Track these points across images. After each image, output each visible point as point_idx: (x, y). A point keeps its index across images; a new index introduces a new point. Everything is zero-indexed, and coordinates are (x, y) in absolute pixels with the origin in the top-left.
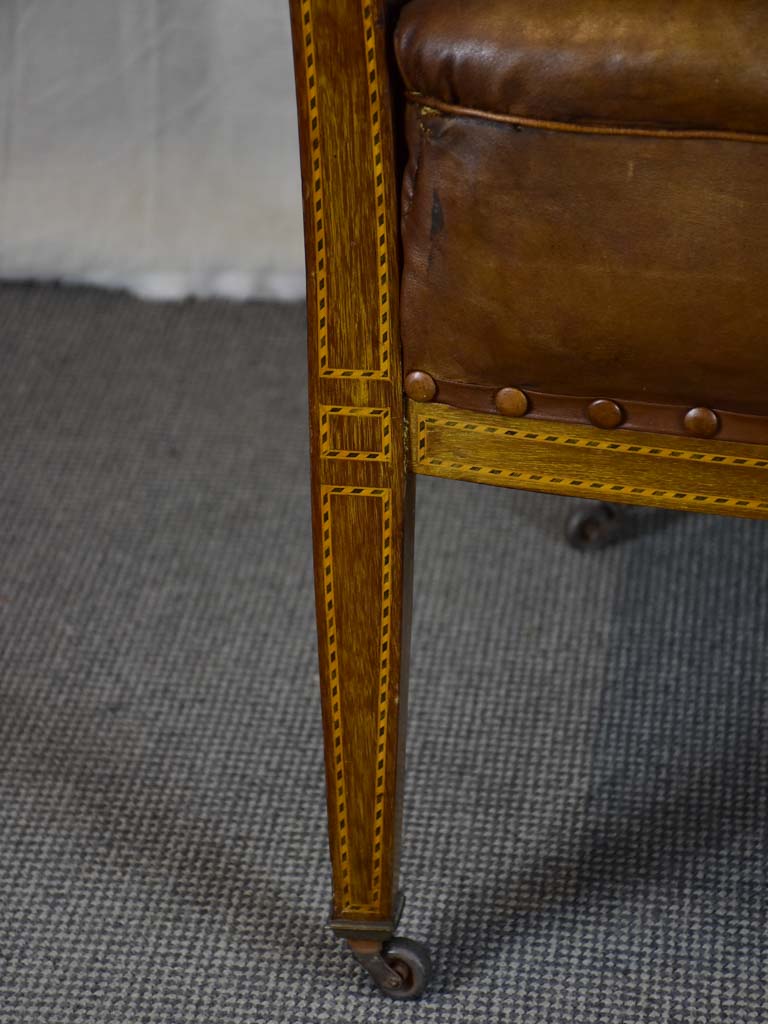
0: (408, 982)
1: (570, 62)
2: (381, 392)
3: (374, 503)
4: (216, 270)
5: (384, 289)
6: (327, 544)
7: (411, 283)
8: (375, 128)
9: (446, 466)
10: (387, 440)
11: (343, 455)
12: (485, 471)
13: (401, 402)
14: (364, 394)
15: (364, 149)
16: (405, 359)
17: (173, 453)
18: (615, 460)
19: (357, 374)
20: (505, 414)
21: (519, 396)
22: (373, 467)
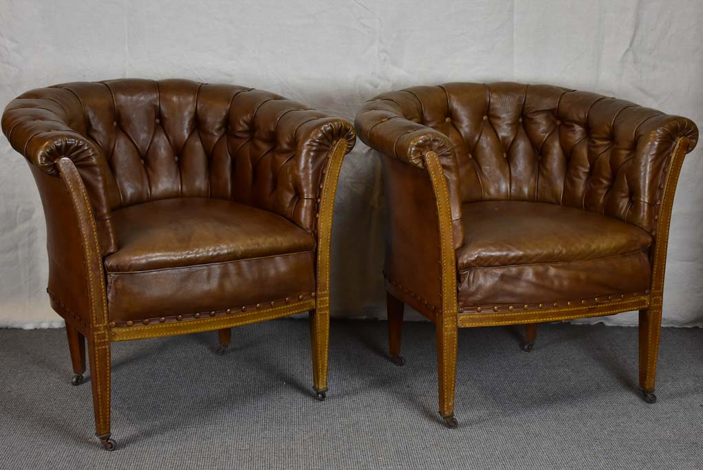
0: (112, 447)
1: (144, 261)
2: (105, 327)
3: (105, 349)
4: (41, 322)
5: (105, 308)
6: (97, 359)
7: (109, 305)
8: (102, 280)
9: (118, 339)
10: (107, 336)
11: (99, 341)
12: (125, 338)
13: (109, 328)
14: (102, 328)
15: (100, 283)
16: (110, 320)
17: (28, 353)
18: (148, 331)
19: (101, 325)
20: (128, 326)
21: (131, 322)
22: (105, 342)
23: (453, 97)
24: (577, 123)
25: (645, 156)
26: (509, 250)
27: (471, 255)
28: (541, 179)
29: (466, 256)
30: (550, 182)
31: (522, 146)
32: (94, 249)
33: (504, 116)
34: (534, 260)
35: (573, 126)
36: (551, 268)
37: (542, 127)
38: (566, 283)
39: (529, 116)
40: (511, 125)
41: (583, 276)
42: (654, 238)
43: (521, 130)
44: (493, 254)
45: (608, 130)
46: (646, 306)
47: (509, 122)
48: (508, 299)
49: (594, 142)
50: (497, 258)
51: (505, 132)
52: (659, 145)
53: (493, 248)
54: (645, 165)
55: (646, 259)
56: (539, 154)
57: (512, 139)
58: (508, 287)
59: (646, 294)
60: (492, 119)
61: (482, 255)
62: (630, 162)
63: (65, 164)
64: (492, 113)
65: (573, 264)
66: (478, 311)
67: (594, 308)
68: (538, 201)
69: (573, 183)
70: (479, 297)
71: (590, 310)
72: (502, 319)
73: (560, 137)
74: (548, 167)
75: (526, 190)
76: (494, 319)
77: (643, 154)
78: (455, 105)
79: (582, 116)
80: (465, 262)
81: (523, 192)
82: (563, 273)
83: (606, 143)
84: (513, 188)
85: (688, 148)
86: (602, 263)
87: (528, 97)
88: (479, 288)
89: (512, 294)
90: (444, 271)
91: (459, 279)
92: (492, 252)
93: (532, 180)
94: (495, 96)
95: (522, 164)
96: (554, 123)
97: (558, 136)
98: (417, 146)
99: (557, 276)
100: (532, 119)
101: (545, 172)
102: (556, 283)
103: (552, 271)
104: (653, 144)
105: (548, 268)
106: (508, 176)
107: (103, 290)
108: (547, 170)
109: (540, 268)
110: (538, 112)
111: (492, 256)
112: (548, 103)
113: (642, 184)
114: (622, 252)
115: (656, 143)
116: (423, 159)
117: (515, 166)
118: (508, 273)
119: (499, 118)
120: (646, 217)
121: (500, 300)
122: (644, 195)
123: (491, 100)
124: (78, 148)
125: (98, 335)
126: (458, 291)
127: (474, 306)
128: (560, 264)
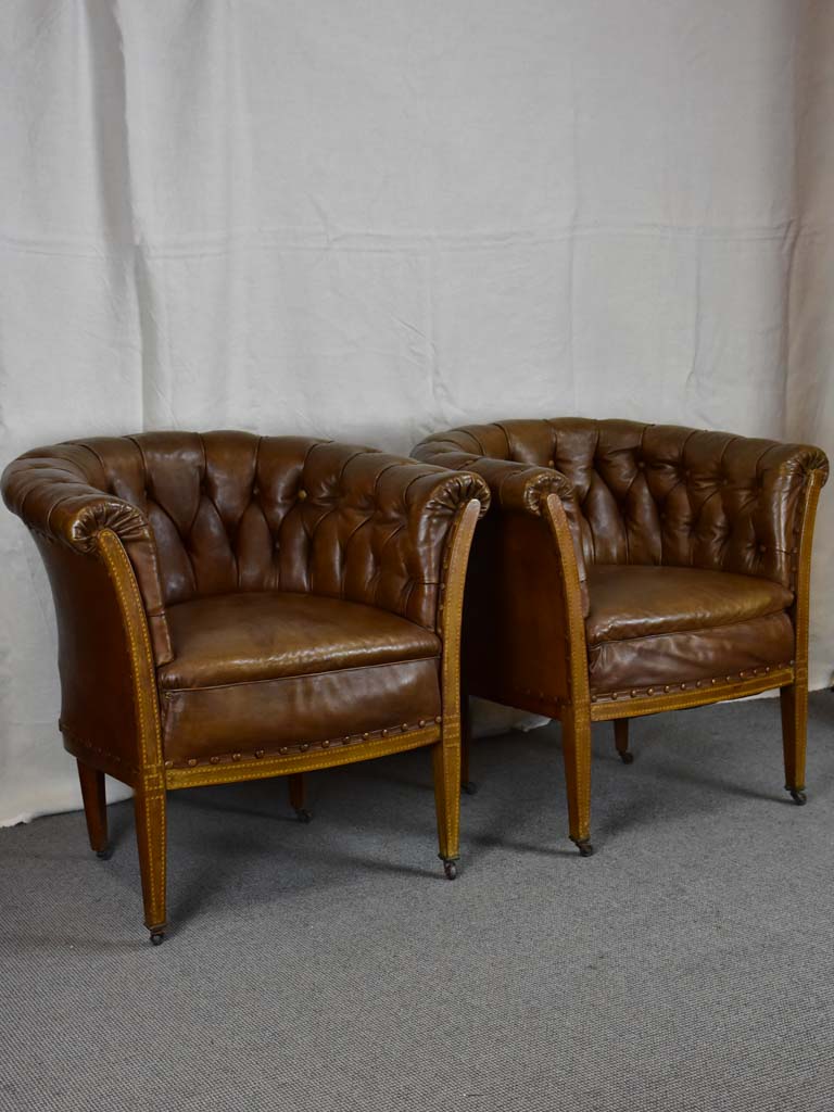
5: (159, 741)
9: (176, 785)
10: (161, 782)
13: (163, 770)
14: (155, 771)
20: (191, 767)
21: (194, 761)
22: (158, 790)
23: (513, 437)
24: (669, 463)
25: (776, 494)
26: (647, 616)
27: (603, 626)
28: (631, 535)
29: (597, 627)
30: (643, 537)
31: (601, 496)
32: (144, 657)
33: (576, 459)
34: (674, 628)
35: (665, 468)
36: (694, 637)
37: (624, 471)
38: (711, 655)
39: (606, 457)
40: (585, 470)
41: (728, 645)
42: (795, 594)
43: (597, 477)
44: (629, 622)
45: (713, 466)
46: (791, 681)
47: (583, 467)
48: (649, 680)
49: (698, 485)
50: (634, 627)
51: (581, 480)
52: (793, 479)
53: (628, 616)
54: (779, 505)
55: (789, 621)
56: (624, 506)
57: (587, 487)
58: (649, 664)
59: (791, 666)
60: (560, 465)
61: (616, 625)
62: (756, 504)
63: (108, 539)
64: (561, 456)
65: (716, 630)
66: (614, 699)
67: (739, 687)
68: (630, 564)
69: (673, 537)
70: (614, 679)
71: (736, 689)
72: (640, 707)
73: (647, 482)
74: (639, 520)
75: (614, 551)
76: (632, 708)
77: (774, 492)
78: (519, 448)
79: (675, 454)
80: (598, 634)
81: (611, 554)
82: (709, 643)
83: (711, 484)
84: (598, 549)
85: (822, 481)
86: (745, 628)
87: (602, 433)
88: (616, 667)
89: (653, 673)
90: (573, 648)
91: (591, 658)
92: (627, 619)
93: (620, 538)
94: (562, 434)
95: (605, 518)
96: (637, 466)
97: (645, 483)
98: (535, 488)
99: (702, 648)
100: (610, 462)
101: (635, 527)
102: (701, 655)
103: (695, 640)
104: (786, 479)
105: (690, 638)
106: (590, 534)
107: (157, 716)
108: (636, 523)
109: (682, 638)
110: (617, 452)
111: (627, 625)
112: (629, 441)
113: (776, 529)
114: (764, 614)
115: (790, 477)
116: (542, 505)
117: (597, 521)
118: (646, 647)
119: (569, 462)
120: (784, 569)
121: (640, 681)
122: (780, 542)
123: (559, 440)
124: (124, 514)
125: (149, 780)
126: (590, 674)
127: (611, 691)
128: (702, 632)
